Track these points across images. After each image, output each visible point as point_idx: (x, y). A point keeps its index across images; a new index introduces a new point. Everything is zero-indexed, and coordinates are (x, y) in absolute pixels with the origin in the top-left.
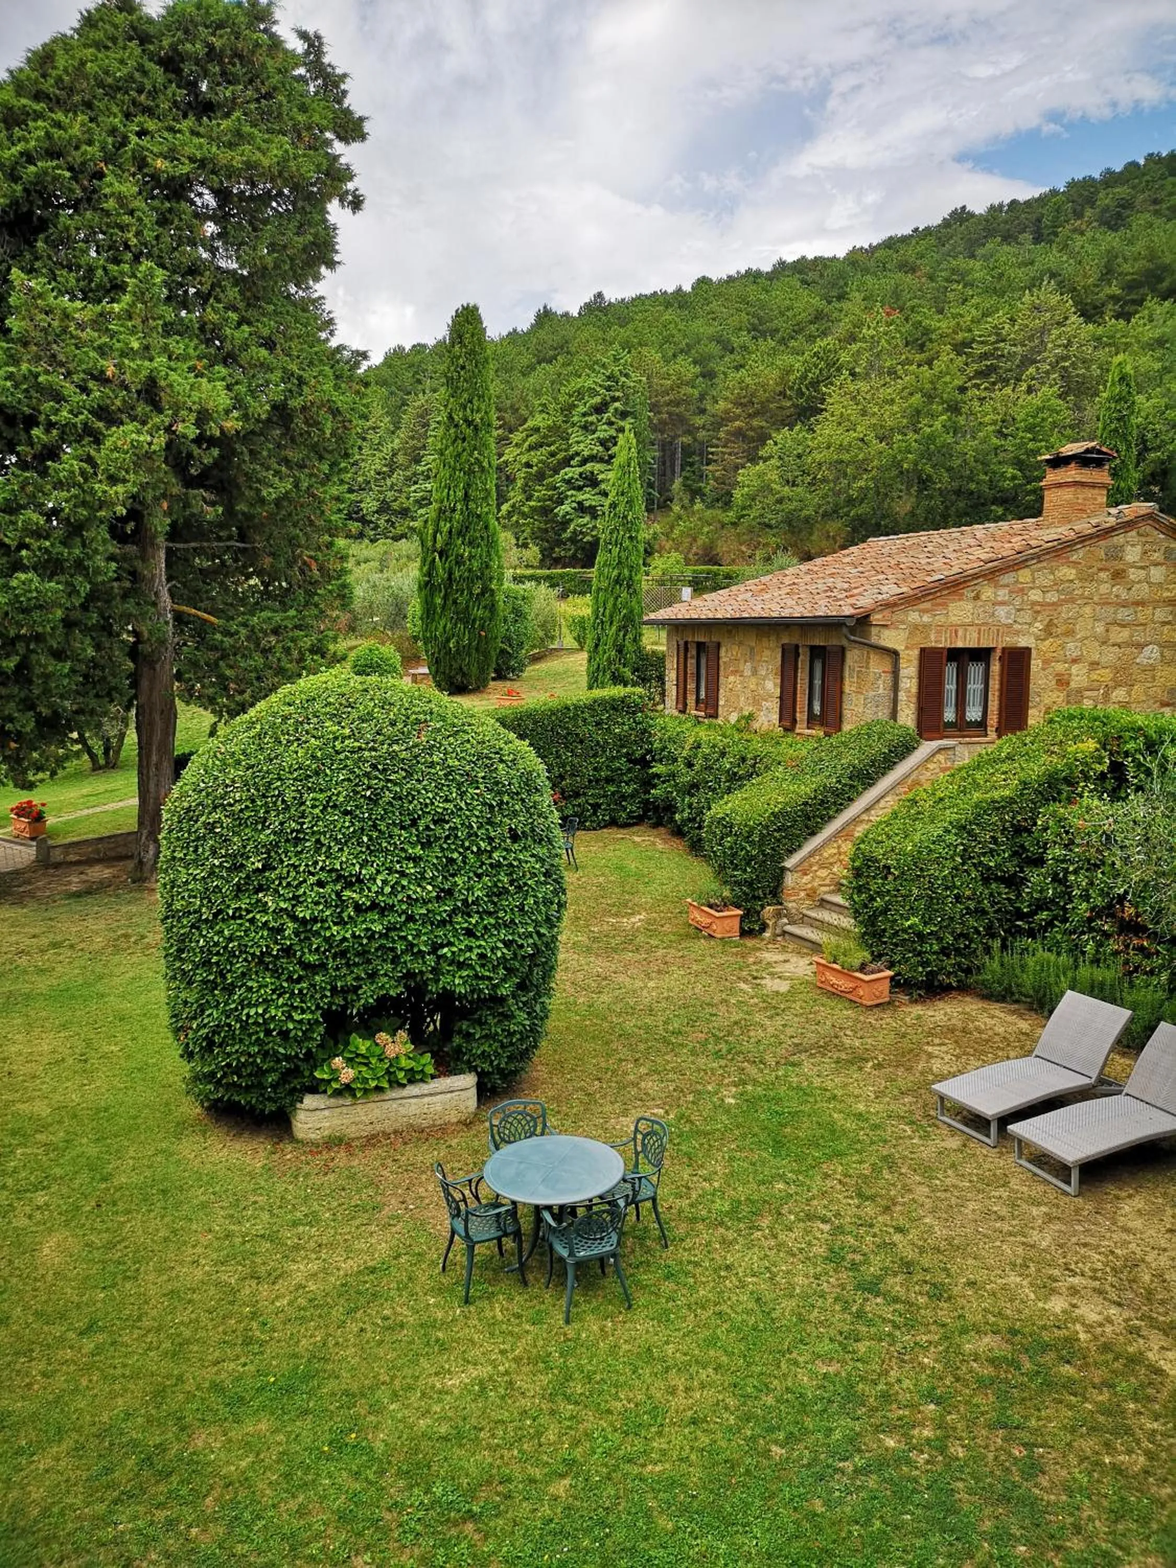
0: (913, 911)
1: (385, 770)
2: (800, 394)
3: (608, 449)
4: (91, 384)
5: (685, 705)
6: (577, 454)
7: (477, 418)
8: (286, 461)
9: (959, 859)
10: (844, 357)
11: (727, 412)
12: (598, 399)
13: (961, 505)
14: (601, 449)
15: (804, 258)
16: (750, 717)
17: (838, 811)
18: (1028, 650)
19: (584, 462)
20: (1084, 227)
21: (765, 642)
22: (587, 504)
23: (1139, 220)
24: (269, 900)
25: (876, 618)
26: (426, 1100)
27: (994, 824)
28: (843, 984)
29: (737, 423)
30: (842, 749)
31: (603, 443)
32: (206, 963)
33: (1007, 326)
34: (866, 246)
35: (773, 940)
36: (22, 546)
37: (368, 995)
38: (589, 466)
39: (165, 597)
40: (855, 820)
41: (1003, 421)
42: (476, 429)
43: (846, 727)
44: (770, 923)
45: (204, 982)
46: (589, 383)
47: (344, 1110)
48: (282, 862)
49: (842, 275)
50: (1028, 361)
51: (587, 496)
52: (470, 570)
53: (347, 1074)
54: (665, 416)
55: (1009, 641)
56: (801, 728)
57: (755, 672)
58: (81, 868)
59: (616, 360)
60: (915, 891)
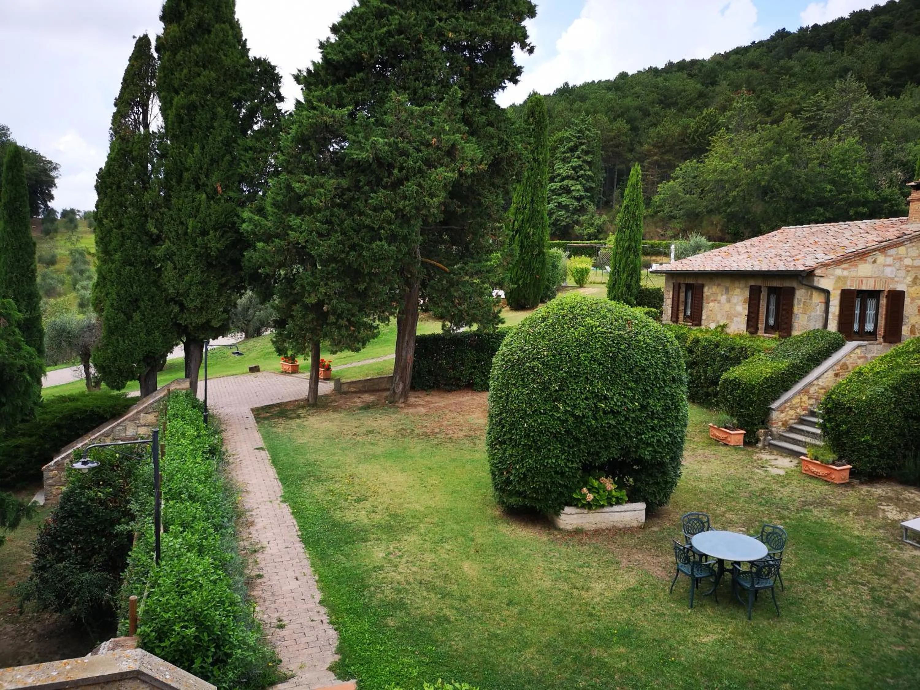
0: (866, 433)
1: (617, 343)
2: (694, 141)
3: (577, 172)
4: (422, 148)
5: (677, 318)
6: (559, 175)
7: (541, 158)
8: (493, 184)
9: (893, 406)
10: (721, 119)
11: (649, 151)
12: (572, 144)
13: (795, 206)
14: (573, 172)
15: (684, 60)
16: (724, 326)
17: (800, 378)
18: (903, 292)
19: (563, 180)
20: (861, 40)
21: (737, 284)
22: (564, 204)
23: (898, 36)
24: (561, 406)
25: (818, 272)
26: (623, 514)
27: (913, 387)
28: (821, 471)
29: (655, 158)
30: (799, 344)
31: (574, 168)
32: (527, 436)
33: (824, 102)
34: (723, 53)
35: (763, 448)
36: (381, 228)
37: (604, 457)
38: (565, 182)
39: (419, 255)
40: (810, 384)
41: (823, 157)
42: (539, 164)
43: (795, 333)
44: (762, 438)
45: (525, 445)
46: (567, 134)
47: (584, 516)
48: (568, 387)
49: (713, 70)
50: (838, 122)
51: (564, 199)
52: (533, 241)
53: (590, 497)
54: (610, 153)
55: (892, 286)
56: (761, 333)
57: (729, 301)
58: (359, 395)
59: (583, 121)
60: (868, 421)
